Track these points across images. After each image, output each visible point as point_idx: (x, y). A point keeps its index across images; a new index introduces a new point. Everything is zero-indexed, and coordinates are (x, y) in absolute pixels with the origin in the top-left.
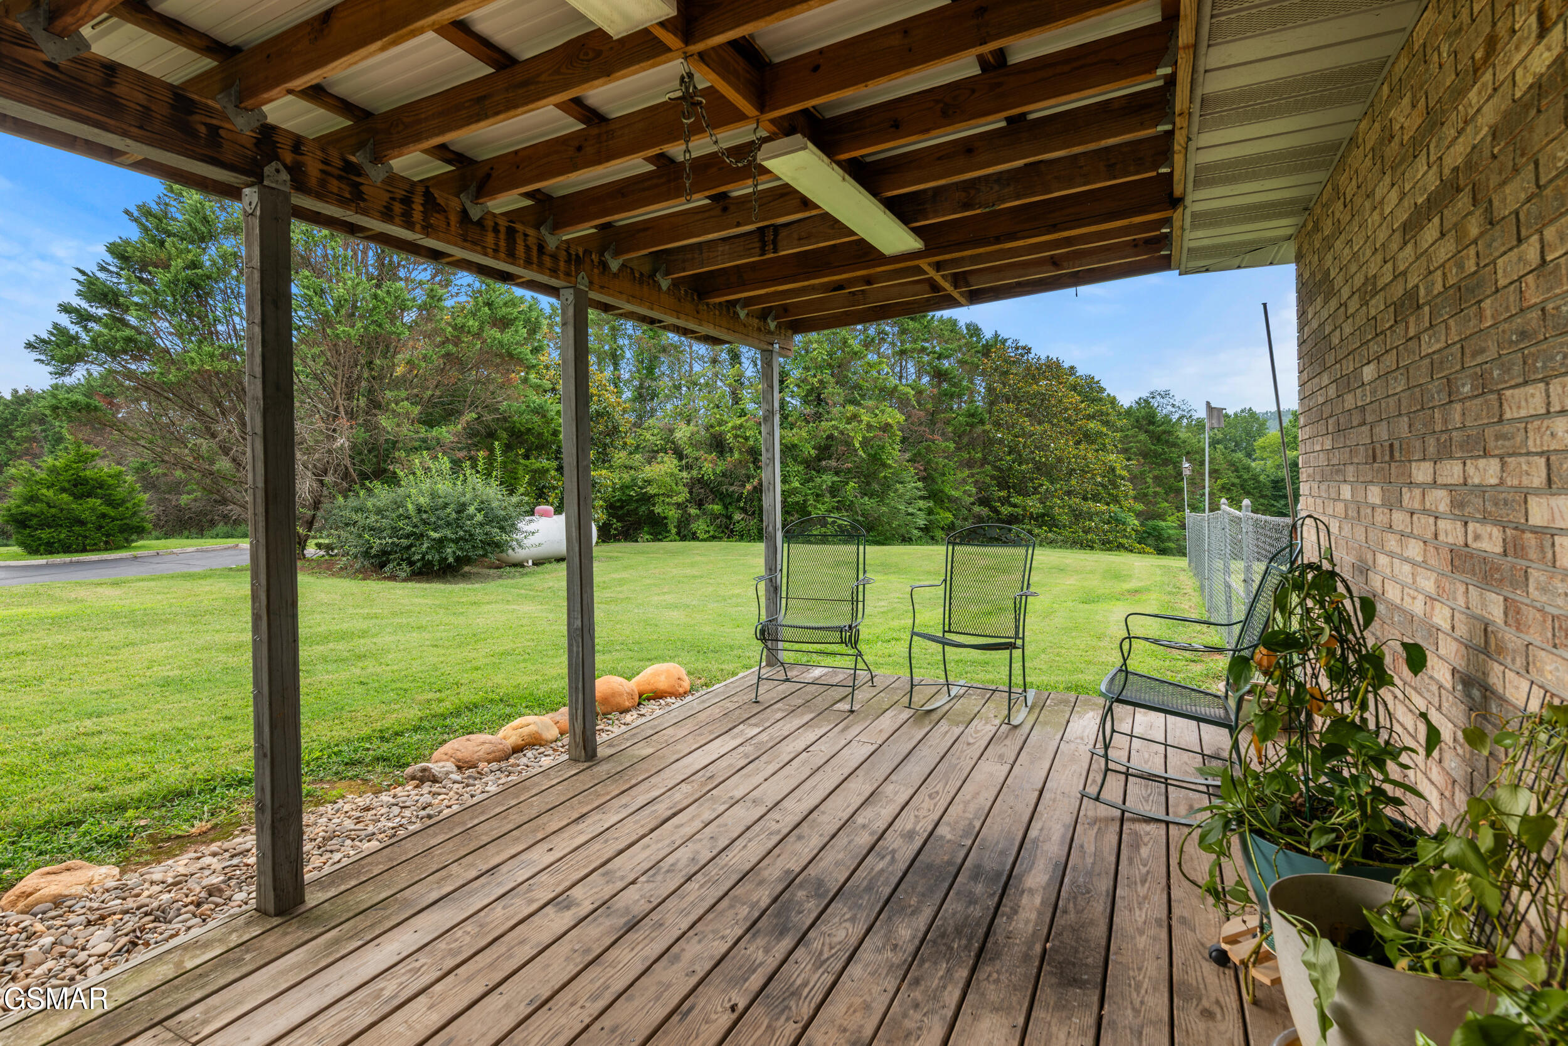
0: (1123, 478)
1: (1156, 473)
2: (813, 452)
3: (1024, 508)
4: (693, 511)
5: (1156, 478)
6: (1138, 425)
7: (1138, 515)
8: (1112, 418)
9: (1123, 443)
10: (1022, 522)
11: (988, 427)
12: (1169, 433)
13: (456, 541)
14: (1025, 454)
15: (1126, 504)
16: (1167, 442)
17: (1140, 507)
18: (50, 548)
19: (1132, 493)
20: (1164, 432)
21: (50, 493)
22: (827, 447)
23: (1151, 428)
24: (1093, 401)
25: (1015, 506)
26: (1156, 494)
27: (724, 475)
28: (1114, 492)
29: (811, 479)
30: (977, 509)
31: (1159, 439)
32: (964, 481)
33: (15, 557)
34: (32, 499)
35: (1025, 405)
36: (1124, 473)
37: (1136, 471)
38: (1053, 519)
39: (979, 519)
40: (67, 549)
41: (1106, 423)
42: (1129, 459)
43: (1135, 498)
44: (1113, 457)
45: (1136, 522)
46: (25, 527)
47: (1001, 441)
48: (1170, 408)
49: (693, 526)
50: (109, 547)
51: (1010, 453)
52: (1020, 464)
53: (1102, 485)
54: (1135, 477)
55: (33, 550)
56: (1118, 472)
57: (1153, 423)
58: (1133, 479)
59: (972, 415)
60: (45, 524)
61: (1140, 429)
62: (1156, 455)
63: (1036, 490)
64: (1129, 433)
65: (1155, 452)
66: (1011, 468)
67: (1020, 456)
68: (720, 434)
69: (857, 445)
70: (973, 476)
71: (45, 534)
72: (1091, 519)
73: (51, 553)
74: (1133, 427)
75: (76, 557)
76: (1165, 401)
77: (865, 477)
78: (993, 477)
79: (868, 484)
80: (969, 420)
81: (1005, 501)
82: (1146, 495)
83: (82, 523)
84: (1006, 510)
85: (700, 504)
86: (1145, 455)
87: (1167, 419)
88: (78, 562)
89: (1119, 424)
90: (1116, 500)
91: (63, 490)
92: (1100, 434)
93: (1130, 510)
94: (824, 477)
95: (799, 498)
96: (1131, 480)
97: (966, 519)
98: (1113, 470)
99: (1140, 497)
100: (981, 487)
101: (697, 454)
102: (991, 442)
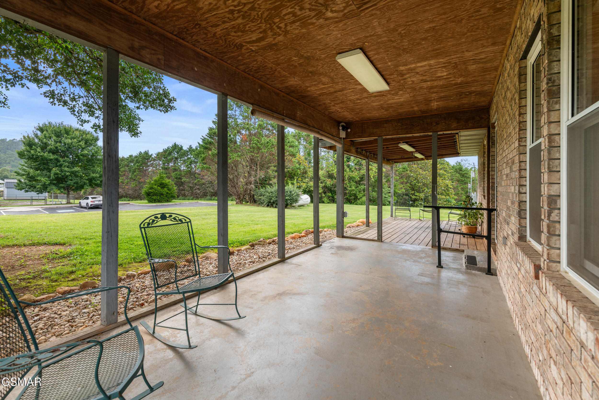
0: (451, 188)
1: (462, 187)
2: (359, 179)
3: (419, 197)
4: (323, 195)
5: (462, 188)
6: (456, 171)
7: (455, 200)
8: (448, 169)
9: (451, 177)
10: (418, 201)
11: (408, 172)
12: (467, 174)
13: (290, 200)
14: (420, 180)
15: (451, 196)
16: (466, 177)
17: (456, 197)
18: (155, 201)
19: (453, 193)
20: (465, 173)
21: (156, 187)
22: (362, 178)
23: (461, 172)
24: (441, 164)
25: (416, 196)
26: (462, 193)
27: (332, 185)
28: (448, 192)
29: (358, 187)
30: (405, 197)
31: (463, 176)
32: (401, 188)
33: (146, 203)
34: (151, 188)
35: (420, 165)
36: (451, 187)
37: (455, 186)
38: (428, 200)
39: (405, 199)
40: (159, 202)
41: (446, 171)
42: (453, 182)
43: (455, 195)
44: (447, 182)
45: (455, 202)
46: (149, 196)
47: (413, 176)
48: (468, 165)
49: (323, 199)
50: (168, 201)
51: (415, 180)
52: (418, 183)
53: (444, 190)
54: (455, 188)
55: (150, 201)
56: (449, 186)
57: (461, 171)
58: (454, 189)
59: (404, 169)
60: (155, 194)
61: (457, 172)
62: (462, 181)
63: (423, 191)
64: (453, 174)
65: (462, 180)
66: (415, 184)
67: (418, 181)
68: (332, 173)
69: (372, 177)
70: (404, 187)
71: (154, 197)
72: (440, 201)
73: (155, 202)
74: (455, 172)
75: (162, 204)
76: (466, 162)
77: (373, 186)
78: (410, 187)
79: (374, 188)
80: (403, 170)
81: (413, 194)
82: (458, 194)
83: (162, 194)
84: (414, 197)
85: (325, 193)
86: (458, 181)
87: (466, 169)
88: (163, 205)
89: (450, 171)
90: (448, 195)
91: (158, 186)
92: (443, 174)
93: (453, 198)
94: (362, 186)
95: (354, 192)
96: (453, 189)
97: (401, 200)
98: (448, 185)
99: (456, 194)
100: (407, 190)
101: (324, 179)
102: (409, 177)
